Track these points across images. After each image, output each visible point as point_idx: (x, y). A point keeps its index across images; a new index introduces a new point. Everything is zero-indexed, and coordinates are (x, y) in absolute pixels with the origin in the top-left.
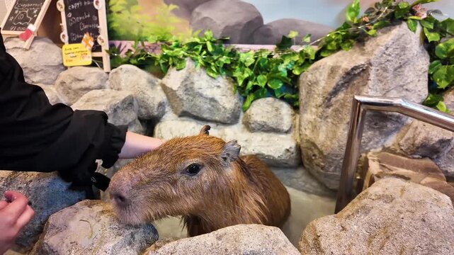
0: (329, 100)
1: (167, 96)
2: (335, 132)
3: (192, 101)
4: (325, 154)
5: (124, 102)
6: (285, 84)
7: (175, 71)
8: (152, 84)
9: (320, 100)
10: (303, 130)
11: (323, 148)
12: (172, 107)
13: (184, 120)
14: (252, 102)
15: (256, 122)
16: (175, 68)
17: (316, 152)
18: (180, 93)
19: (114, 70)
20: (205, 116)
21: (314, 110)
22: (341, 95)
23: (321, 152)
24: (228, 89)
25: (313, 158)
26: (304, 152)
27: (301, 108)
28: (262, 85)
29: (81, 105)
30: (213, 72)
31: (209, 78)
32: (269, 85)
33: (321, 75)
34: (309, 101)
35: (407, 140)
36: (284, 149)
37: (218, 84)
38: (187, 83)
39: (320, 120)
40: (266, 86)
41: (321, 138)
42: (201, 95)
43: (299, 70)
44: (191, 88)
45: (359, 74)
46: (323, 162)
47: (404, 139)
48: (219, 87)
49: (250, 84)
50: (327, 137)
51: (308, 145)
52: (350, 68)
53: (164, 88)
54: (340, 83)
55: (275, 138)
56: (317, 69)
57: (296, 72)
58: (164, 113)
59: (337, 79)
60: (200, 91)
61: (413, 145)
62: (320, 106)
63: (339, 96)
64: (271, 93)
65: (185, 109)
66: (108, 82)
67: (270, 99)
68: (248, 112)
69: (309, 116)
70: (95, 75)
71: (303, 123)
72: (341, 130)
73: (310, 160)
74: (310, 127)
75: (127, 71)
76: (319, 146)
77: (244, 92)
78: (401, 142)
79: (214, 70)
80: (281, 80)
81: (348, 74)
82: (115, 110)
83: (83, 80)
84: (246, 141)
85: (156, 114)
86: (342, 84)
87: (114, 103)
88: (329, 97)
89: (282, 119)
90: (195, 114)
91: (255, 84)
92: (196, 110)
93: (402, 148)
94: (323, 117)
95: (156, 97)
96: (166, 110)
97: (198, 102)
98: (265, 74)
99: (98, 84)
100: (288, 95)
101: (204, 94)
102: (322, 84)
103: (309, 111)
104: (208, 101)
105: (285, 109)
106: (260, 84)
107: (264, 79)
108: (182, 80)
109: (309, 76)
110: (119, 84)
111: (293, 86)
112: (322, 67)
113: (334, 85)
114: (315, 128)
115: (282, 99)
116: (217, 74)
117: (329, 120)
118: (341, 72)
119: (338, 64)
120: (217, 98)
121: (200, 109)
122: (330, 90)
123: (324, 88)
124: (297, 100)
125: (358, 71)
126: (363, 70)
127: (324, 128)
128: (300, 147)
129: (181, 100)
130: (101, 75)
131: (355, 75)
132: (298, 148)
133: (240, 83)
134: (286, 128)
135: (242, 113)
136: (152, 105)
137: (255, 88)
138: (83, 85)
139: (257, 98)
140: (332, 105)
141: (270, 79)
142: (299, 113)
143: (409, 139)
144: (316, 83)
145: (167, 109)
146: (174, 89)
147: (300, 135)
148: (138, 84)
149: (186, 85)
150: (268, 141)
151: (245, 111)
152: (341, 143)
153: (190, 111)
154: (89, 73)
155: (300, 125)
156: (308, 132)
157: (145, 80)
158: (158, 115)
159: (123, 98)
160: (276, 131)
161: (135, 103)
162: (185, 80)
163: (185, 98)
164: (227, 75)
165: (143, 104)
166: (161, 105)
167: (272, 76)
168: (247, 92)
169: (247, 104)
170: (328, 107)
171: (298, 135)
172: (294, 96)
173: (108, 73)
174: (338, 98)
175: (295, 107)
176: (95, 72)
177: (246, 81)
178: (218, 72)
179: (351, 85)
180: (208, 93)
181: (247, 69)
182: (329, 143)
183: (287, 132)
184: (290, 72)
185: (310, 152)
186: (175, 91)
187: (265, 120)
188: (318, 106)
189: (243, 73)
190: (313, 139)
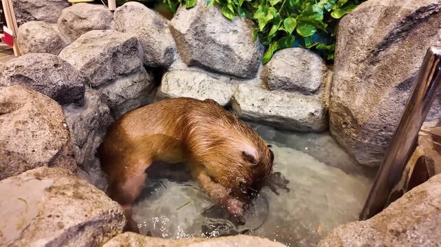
0: (376, 55)
1: (176, 40)
2: (377, 96)
3: (203, 48)
4: (360, 123)
5: (125, 45)
6: (319, 31)
7: (185, 10)
8: (160, 26)
9: (363, 54)
10: (335, 90)
11: (359, 116)
12: (181, 55)
13: (193, 71)
14: (274, 53)
15: (276, 77)
16: (185, 6)
17: (348, 119)
18: (189, 37)
19: (119, 8)
20: (218, 67)
21: (353, 66)
22: (393, 49)
23: (355, 121)
24: (247, 35)
25: (344, 126)
26: (332, 119)
27: (336, 63)
28: (290, 31)
29: (77, 46)
30: (229, 11)
31: (224, 20)
32: (298, 32)
33: (369, 20)
34: (348, 54)
36: (308, 112)
37: (235, 28)
38: (197, 25)
39: (359, 80)
40: (295, 32)
41: (358, 103)
42: (214, 41)
43: (340, 13)
44: (202, 32)
45: (426, 19)
46: (357, 133)
48: (235, 31)
49: (275, 29)
50: (366, 102)
51: (340, 110)
52: (414, 10)
53: (174, 31)
54: (395, 31)
55: (298, 98)
56: (364, 11)
57: (336, 15)
58: (172, 61)
59: (392, 25)
60: (212, 35)
62: (362, 61)
63: (391, 50)
64: (300, 41)
65: (194, 57)
66: (113, 22)
67: (298, 50)
68: (268, 64)
69: (344, 74)
70: (98, 13)
71: (336, 83)
72: (387, 95)
73: (340, 129)
74: (345, 87)
75: (132, 9)
76: (354, 115)
77: (266, 40)
79: (231, 9)
80: (314, 25)
81: (410, 18)
82: (115, 55)
83: (85, 19)
84: (263, 100)
85: (162, 61)
86: (398, 33)
87: (113, 45)
88: (376, 50)
89: (310, 75)
90: (206, 64)
91: (281, 29)
92: (207, 59)
94: (364, 76)
95: (163, 41)
96: (175, 57)
97: (209, 51)
98: (294, 17)
99: (102, 23)
100: (321, 46)
101: (218, 39)
102: (370, 32)
103: (346, 67)
104: (221, 49)
105: (316, 63)
106: (286, 30)
107: (293, 23)
108: (192, 21)
109: (353, 21)
110: (124, 25)
111: (330, 34)
112: (372, 9)
113: (386, 34)
114: (351, 89)
115: (313, 50)
116: (233, 15)
117: (372, 81)
118: (399, 16)
119: (396, 5)
120: (233, 45)
121: (211, 59)
122: (380, 40)
123: (371, 38)
124: (333, 52)
125: (427, 14)
126: (435, 13)
127: (363, 91)
128: (328, 111)
129: (190, 46)
130: (105, 13)
131: (420, 20)
132: (326, 113)
133: (262, 27)
134: (313, 87)
135: (261, 66)
136: (158, 50)
137: (281, 34)
138: (85, 24)
139: (281, 47)
140: (378, 62)
141: (301, 23)
142: (332, 70)
144: (362, 31)
145: (176, 56)
146: (183, 32)
147: (331, 96)
148: (143, 25)
149: (197, 28)
150: (288, 102)
151: (264, 64)
152: (384, 111)
153: (200, 60)
154: (92, 11)
155: (332, 85)
156: (341, 94)
157: (151, 20)
158: (164, 63)
159: (125, 40)
160: (302, 90)
161: (140, 47)
162: (196, 22)
163: (194, 45)
164: (247, 17)
165: (148, 49)
166: (169, 51)
167: (305, 19)
168: (270, 40)
169: (269, 55)
170: (372, 63)
171: (327, 97)
172: (328, 47)
173: (113, 11)
174: (388, 53)
175: (329, 60)
176: (98, 10)
177: (269, 25)
178: (236, 13)
179: (411, 34)
180: (222, 39)
181: (272, 9)
182: (367, 110)
183: (314, 92)
184: (327, 15)
185: (340, 119)
186: (184, 35)
187: (287, 75)
188: (358, 62)
189: (266, 14)
190: (347, 104)
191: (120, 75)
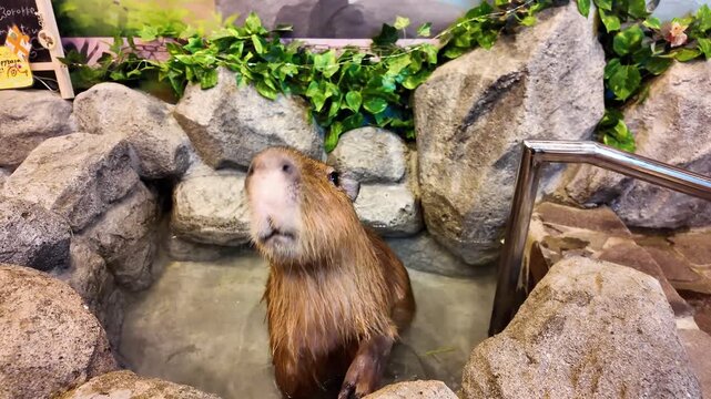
0: (464, 130)
1: (189, 135)
2: (474, 179)
3: (237, 142)
4: (462, 214)
5: (112, 155)
6: (391, 104)
7: (200, 90)
8: (158, 115)
9: (449, 130)
10: (425, 177)
11: (459, 206)
12: (202, 154)
13: (226, 176)
14: (340, 136)
15: (349, 169)
16: (198, 86)
17: (448, 211)
18: (214, 129)
19: (82, 95)
21: (440, 145)
22: (482, 122)
23: (455, 211)
24: (298, 116)
25: (444, 220)
26: (427, 212)
27: (420, 143)
28: (355, 108)
29: (31, 170)
30: (269, 89)
31: (262, 100)
32: (366, 108)
33: (449, 90)
34: (432, 132)
35: (577, 183)
36: (397, 209)
37: (281, 110)
38: (224, 111)
39: (450, 162)
40: (362, 109)
41: (454, 189)
42: (252, 131)
43: (412, 81)
44: (232, 120)
45: (509, 88)
46: (460, 226)
47: (573, 182)
48: (281, 114)
49: (335, 107)
50: (463, 187)
51: (435, 200)
52: (495, 80)
53: (182, 121)
54: (480, 103)
55: (382, 192)
56: (441, 79)
57: (409, 85)
58: (187, 165)
59: (476, 96)
60: (250, 123)
61: (587, 189)
62: (450, 139)
63: (479, 123)
64: (370, 119)
65: (225, 156)
66: (72, 117)
67: (369, 130)
68: (335, 153)
69: (432, 156)
70: (45, 106)
71: (424, 168)
72: (484, 177)
73: (438, 222)
74: (435, 171)
75: (108, 96)
76: (453, 204)
77: (324, 121)
78: (570, 186)
79: (271, 85)
80: (384, 98)
81: (492, 88)
82: (99, 174)
83: (22, 118)
85: (173, 168)
86: (483, 104)
87: (95, 160)
88: (463, 125)
89: (390, 161)
90: (245, 164)
91: (344, 107)
92: (247, 157)
93: (571, 194)
94: (455, 156)
95: (169, 138)
96: (191, 159)
97: (248, 145)
98: (358, 89)
99: (52, 123)
100: (396, 122)
101: (258, 128)
102: (452, 104)
103: (432, 147)
104: (266, 140)
105: (394, 144)
106: (351, 108)
107: (357, 98)
108: (214, 107)
109: (431, 91)
110: (97, 120)
111: (404, 105)
112: (449, 77)
113: (470, 106)
114: (443, 174)
115: (388, 128)
116: (275, 93)
117: (465, 161)
118: (481, 85)
119: (476, 73)
120: (281, 133)
122: (465, 114)
123: (454, 111)
124: (412, 128)
125: (509, 83)
126: (516, 81)
127: (458, 173)
128: (420, 202)
129: (218, 141)
130: (57, 105)
131: (503, 90)
132: (419, 205)
133: (319, 107)
134: (397, 176)
135: (324, 155)
136: (163, 154)
137: (343, 114)
138: (24, 126)
139: (347, 129)
140: (467, 139)
141: (367, 97)
142: (415, 150)
143: (581, 181)
144: (443, 103)
145: (192, 157)
146: (202, 124)
147: (420, 185)
148: (132, 119)
149: (224, 115)
150: (371, 199)
151: (329, 152)
152: (485, 195)
153: (235, 160)
154: (33, 104)
155: (419, 171)
156: (432, 181)
157: (145, 109)
158: (176, 171)
159: (110, 147)
160: (383, 180)
161: (132, 153)
162: (221, 107)
163: (224, 139)
164: (293, 93)
165: (146, 153)
166: (180, 151)
167: (371, 92)
168: (330, 121)
169: (332, 140)
170: (462, 140)
171: (415, 184)
172: (406, 123)
173: (72, 100)
174: (476, 127)
175: (408, 136)
176: (43, 102)
177: (328, 103)
178: (278, 89)
179: (497, 105)
180: (265, 126)
181: (330, 85)
182: (467, 197)
183: (399, 182)
184: (399, 85)
185: (438, 211)
186: (204, 127)
187: (362, 164)
188: (446, 140)
189: (324, 91)
190: (442, 192)
191: (110, 202)
